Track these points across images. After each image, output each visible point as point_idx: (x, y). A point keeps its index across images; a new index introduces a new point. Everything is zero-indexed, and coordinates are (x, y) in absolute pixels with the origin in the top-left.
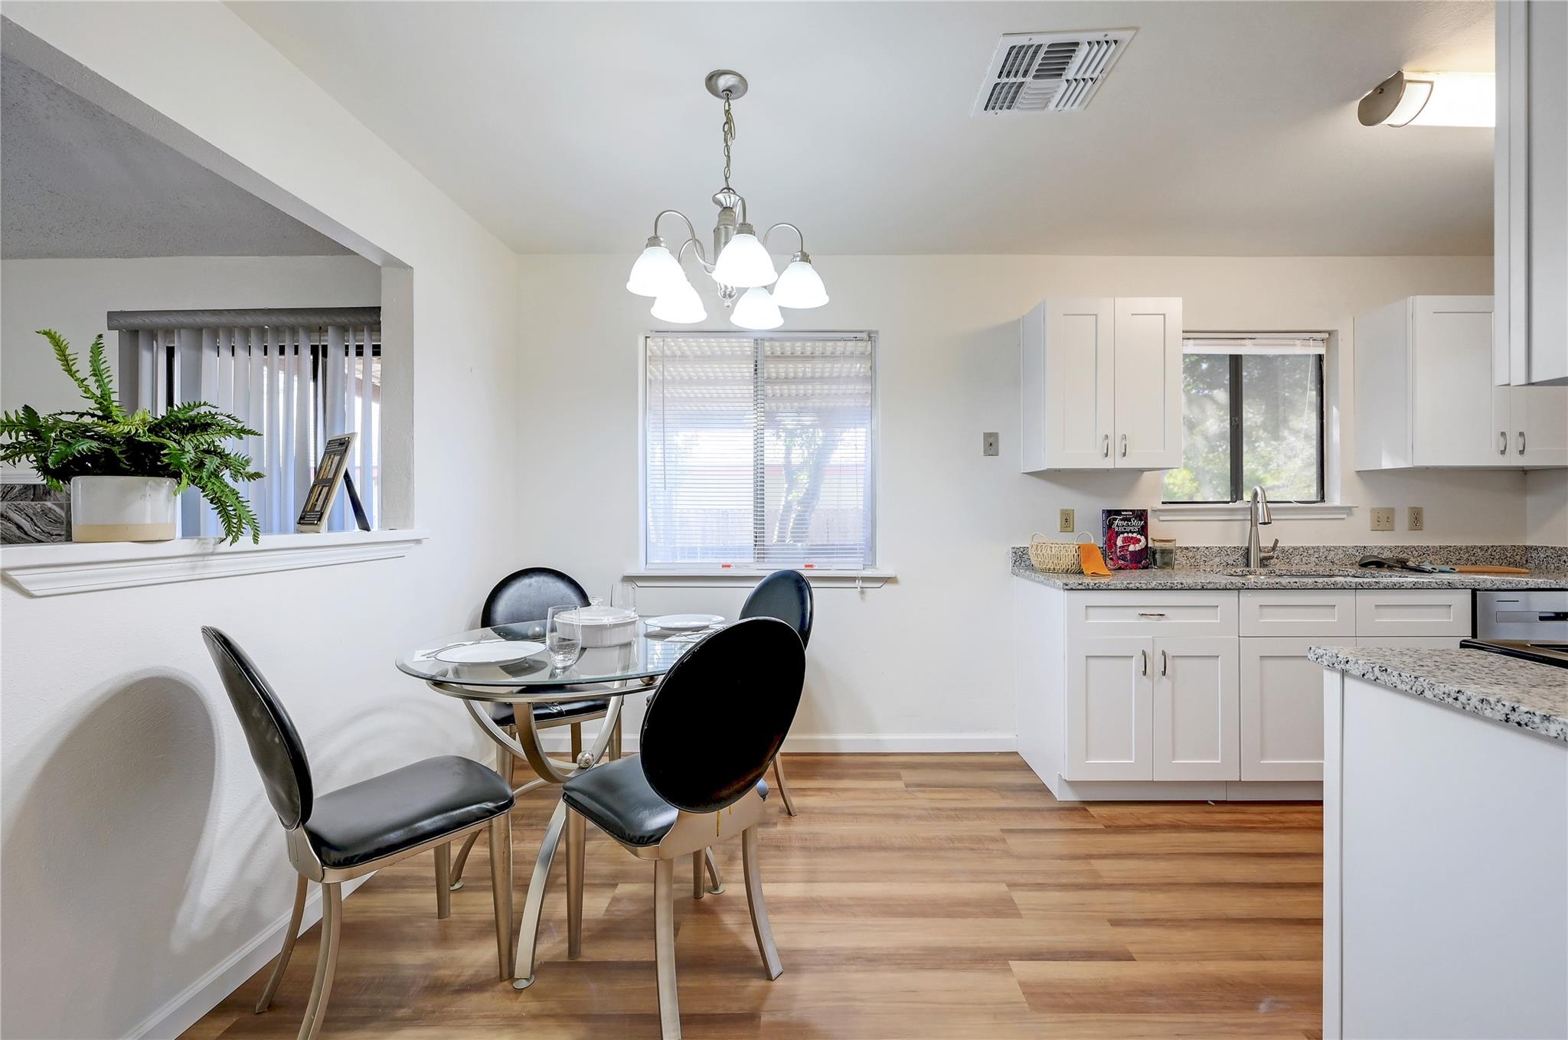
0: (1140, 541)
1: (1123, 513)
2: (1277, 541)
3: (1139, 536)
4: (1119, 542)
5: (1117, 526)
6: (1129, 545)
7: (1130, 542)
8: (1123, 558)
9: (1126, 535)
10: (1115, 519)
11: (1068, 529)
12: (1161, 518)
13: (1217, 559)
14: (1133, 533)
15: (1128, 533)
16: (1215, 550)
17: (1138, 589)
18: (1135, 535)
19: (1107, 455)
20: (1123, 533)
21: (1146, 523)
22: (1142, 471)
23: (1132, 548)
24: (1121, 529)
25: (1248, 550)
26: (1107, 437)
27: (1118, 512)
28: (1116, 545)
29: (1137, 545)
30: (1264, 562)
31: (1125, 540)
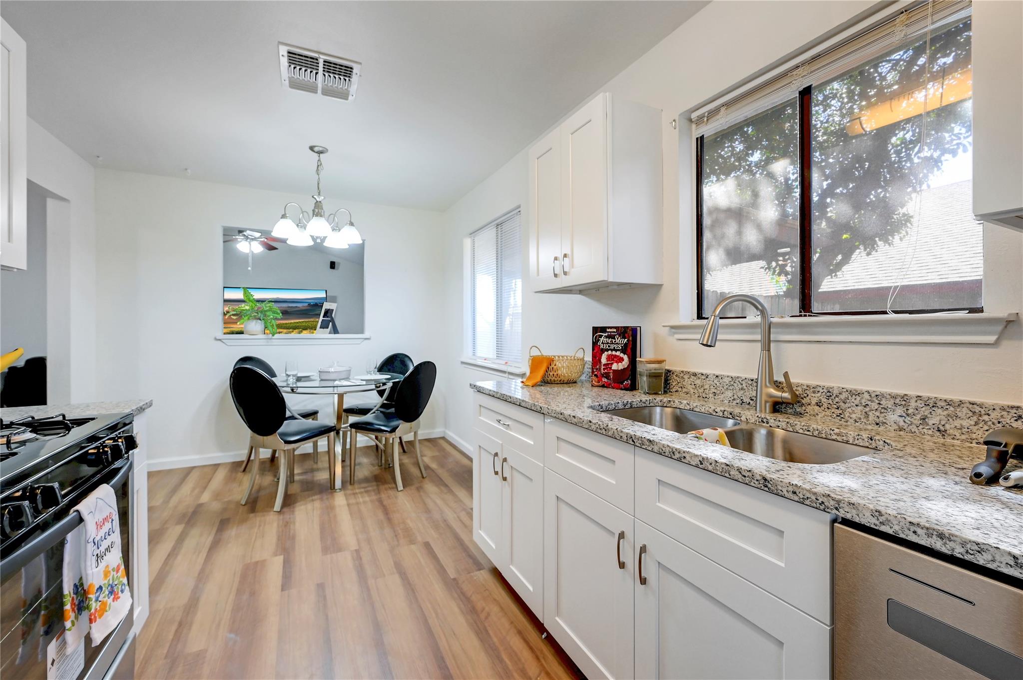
0: (621, 360)
1: (608, 330)
3: (622, 355)
4: (604, 360)
5: (602, 343)
6: (612, 364)
7: (614, 360)
8: (607, 376)
9: (610, 352)
10: (601, 336)
13: (729, 394)
14: (616, 350)
15: (612, 350)
16: (727, 380)
18: (618, 353)
20: (607, 350)
23: (615, 367)
24: (606, 347)
27: (603, 329)
28: (600, 362)
29: (620, 364)
31: (610, 358)
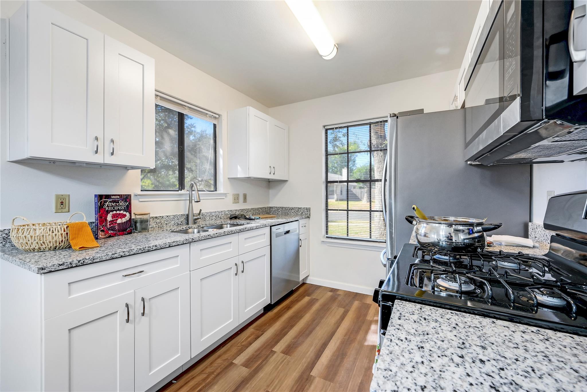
0: (125, 216)
1: (112, 197)
2: (201, 210)
3: (125, 213)
4: (109, 218)
5: (108, 206)
6: (117, 219)
7: (118, 217)
8: (113, 229)
9: (115, 212)
10: (106, 201)
11: (64, 210)
12: (141, 200)
13: (173, 222)
14: (120, 210)
15: (116, 211)
16: (172, 217)
17: (122, 257)
18: (122, 212)
19: (96, 152)
20: (112, 211)
21: (130, 203)
22: (126, 168)
23: (119, 221)
24: (110, 208)
25: (188, 215)
26: (97, 139)
27: (108, 197)
28: (106, 220)
29: (123, 219)
30: (195, 221)
31: (114, 216)
